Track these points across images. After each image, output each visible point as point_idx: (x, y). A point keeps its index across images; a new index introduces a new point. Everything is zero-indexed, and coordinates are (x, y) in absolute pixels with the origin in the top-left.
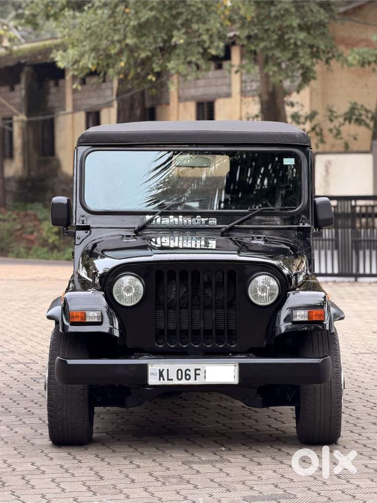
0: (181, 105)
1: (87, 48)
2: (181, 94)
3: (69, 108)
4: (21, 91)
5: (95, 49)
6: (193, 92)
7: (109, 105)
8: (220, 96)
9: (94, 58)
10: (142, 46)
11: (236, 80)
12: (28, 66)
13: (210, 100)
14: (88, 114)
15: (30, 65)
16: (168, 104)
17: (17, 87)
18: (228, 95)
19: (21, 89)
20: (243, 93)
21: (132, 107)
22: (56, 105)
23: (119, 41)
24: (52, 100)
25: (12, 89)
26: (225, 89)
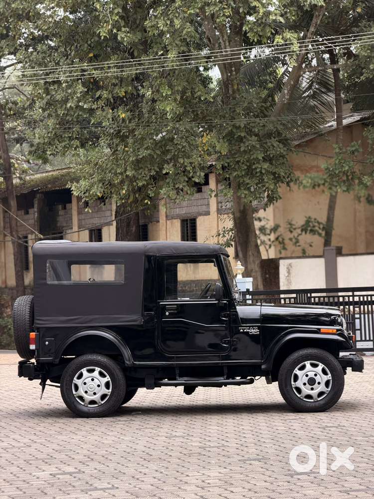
0: (168, 222)
1: (96, 179)
2: (168, 214)
3: (75, 228)
4: (34, 213)
5: (102, 181)
6: (177, 211)
7: (109, 224)
8: (201, 214)
9: (101, 188)
10: (139, 177)
11: (213, 202)
12: (39, 193)
13: (192, 217)
14: (91, 231)
15: (41, 193)
16: (158, 222)
17: (31, 211)
18: (208, 213)
19: (35, 212)
20: (219, 211)
21: (128, 225)
22: (65, 224)
23: (121, 174)
24: (61, 221)
25: (27, 213)
26: (204, 208)
